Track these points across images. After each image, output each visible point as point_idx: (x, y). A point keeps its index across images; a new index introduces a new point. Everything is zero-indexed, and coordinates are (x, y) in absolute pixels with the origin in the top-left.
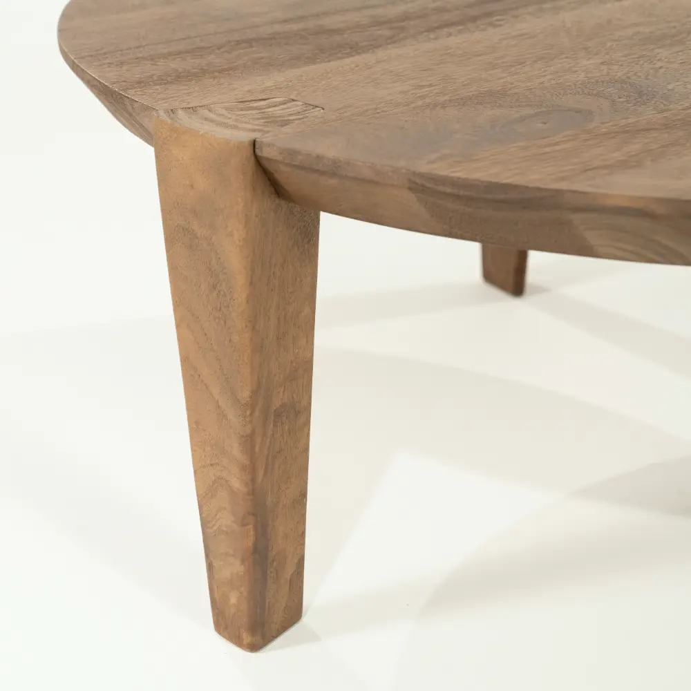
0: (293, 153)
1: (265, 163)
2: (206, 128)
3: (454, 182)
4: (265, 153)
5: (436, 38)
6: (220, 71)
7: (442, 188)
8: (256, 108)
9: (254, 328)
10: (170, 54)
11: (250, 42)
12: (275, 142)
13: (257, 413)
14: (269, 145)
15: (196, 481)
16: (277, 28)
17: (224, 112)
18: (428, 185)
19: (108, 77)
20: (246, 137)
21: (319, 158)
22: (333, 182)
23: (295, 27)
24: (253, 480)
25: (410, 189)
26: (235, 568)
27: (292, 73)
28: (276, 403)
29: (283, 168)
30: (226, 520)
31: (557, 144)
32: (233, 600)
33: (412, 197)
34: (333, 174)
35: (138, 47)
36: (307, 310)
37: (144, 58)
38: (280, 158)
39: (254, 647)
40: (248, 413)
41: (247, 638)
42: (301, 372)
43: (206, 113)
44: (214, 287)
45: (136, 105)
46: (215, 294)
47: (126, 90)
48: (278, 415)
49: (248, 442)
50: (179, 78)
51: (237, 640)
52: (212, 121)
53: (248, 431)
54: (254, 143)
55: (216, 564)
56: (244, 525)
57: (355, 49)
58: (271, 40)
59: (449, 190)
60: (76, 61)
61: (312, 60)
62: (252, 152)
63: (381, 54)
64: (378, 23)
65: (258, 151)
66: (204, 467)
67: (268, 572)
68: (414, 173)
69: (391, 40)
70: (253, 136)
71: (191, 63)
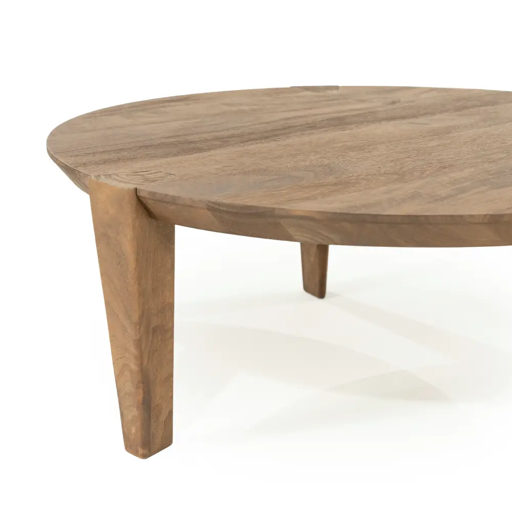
0: (153, 194)
1: (142, 199)
2: (115, 183)
3: (227, 206)
4: (141, 194)
5: (244, 146)
6: (128, 159)
7: (221, 208)
8: (140, 175)
9: (139, 284)
10: (104, 152)
11: (146, 147)
12: (146, 189)
13: (142, 328)
14: (143, 190)
15: (114, 367)
16: (164, 140)
17: (124, 176)
18: (215, 207)
19: (69, 162)
20: (132, 187)
21: (166, 195)
22: (174, 207)
23: (172, 140)
24: (142, 364)
25: (208, 209)
26: (134, 412)
27: (164, 160)
28: (153, 325)
29: (150, 202)
30: (129, 387)
31: (282, 190)
32: (133, 431)
33: (209, 213)
34: (173, 203)
35: (88, 149)
36: (169, 278)
37: (89, 154)
38: (148, 196)
39: (145, 456)
40: (138, 327)
41: (141, 451)
42: (168, 309)
43: (116, 177)
44: (119, 263)
45: (81, 174)
46: (120, 267)
47: (77, 167)
48: (155, 330)
49: (138, 344)
50: (105, 162)
51: (136, 453)
52: (117, 180)
53: (138, 336)
54: (136, 189)
55: (125, 412)
56: (137, 388)
57: (200, 150)
58: (158, 146)
59: (224, 209)
60: (54, 155)
61: (175, 155)
62: (135, 194)
63: (212, 152)
64: (217, 139)
65: (138, 194)
66: (117, 360)
67: (152, 416)
68: (209, 202)
69: (220, 147)
70: (135, 186)
71: (113, 156)
